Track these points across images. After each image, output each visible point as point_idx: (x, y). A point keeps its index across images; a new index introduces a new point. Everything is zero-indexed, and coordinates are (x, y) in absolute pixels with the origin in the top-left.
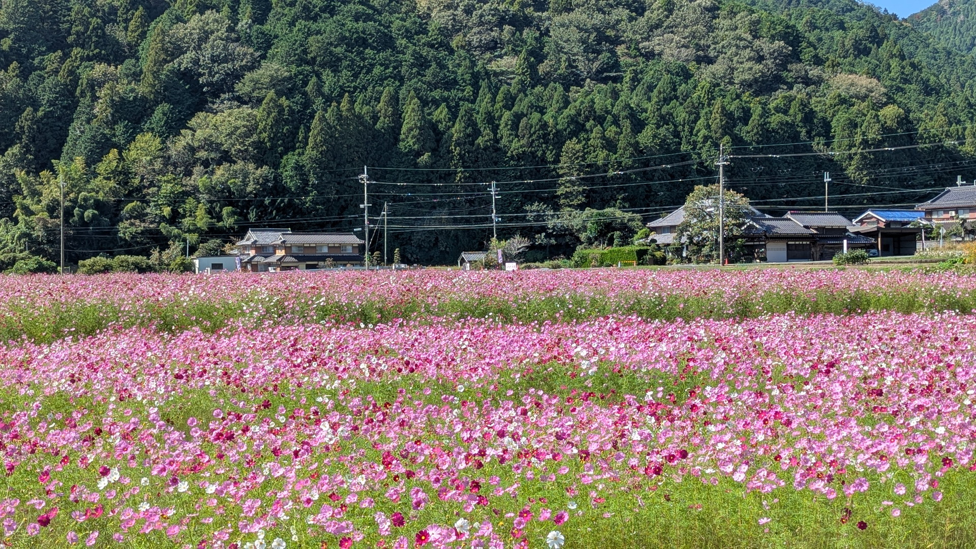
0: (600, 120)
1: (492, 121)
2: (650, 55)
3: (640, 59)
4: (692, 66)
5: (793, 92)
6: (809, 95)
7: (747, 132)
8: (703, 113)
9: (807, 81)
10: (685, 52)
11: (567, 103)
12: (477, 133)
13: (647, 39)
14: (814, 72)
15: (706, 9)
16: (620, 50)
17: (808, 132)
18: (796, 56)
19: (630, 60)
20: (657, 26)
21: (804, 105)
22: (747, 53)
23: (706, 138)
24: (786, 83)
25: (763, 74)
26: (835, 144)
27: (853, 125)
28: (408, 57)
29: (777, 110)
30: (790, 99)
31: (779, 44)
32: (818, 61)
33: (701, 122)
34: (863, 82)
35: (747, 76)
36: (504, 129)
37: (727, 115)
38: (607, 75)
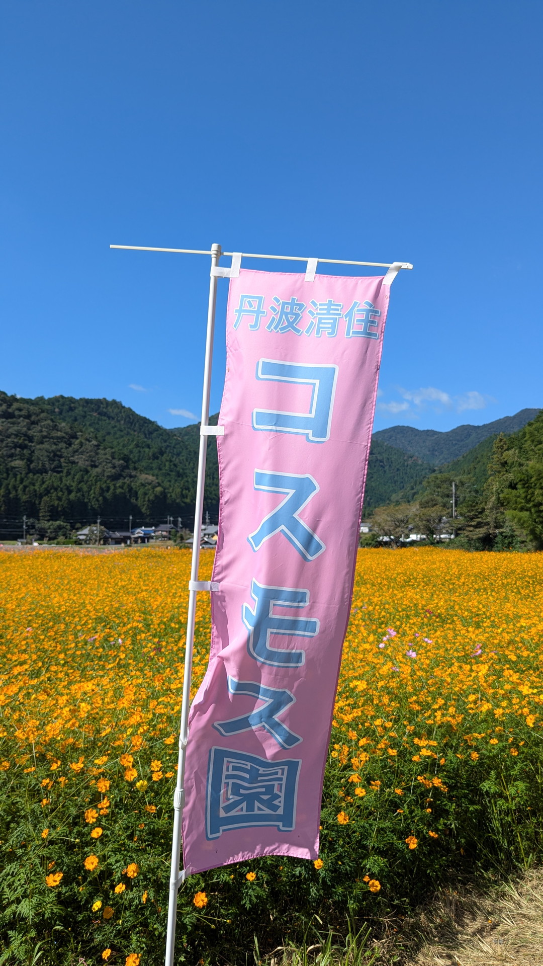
0: (56, 489)
1: (15, 488)
2: (73, 463)
3: (70, 464)
4: (89, 468)
5: (126, 480)
6: (131, 482)
7: (108, 495)
8: (93, 488)
9: (131, 476)
10: (87, 463)
11: (43, 483)
12: (10, 493)
13: (73, 456)
14: (133, 473)
15: (96, 446)
16: (62, 460)
17: (130, 496)
18: (127, 467)
19: (66, 465)
20: (77, 451)
21: (129, 486)
22: (110, 465)
23: (94, 497)
24: (123, 477)
25: (115, 474)
26: (139, 500)
27: (145, 494)
29: (120, 487)
30: (124, 483)
31: (122, 462)
32: (135, 469)
33: (92, 491)
34: (150, 478)
35: (109, 474)
36: (20, 492)
37: (101, 488)
38: (57, 470)
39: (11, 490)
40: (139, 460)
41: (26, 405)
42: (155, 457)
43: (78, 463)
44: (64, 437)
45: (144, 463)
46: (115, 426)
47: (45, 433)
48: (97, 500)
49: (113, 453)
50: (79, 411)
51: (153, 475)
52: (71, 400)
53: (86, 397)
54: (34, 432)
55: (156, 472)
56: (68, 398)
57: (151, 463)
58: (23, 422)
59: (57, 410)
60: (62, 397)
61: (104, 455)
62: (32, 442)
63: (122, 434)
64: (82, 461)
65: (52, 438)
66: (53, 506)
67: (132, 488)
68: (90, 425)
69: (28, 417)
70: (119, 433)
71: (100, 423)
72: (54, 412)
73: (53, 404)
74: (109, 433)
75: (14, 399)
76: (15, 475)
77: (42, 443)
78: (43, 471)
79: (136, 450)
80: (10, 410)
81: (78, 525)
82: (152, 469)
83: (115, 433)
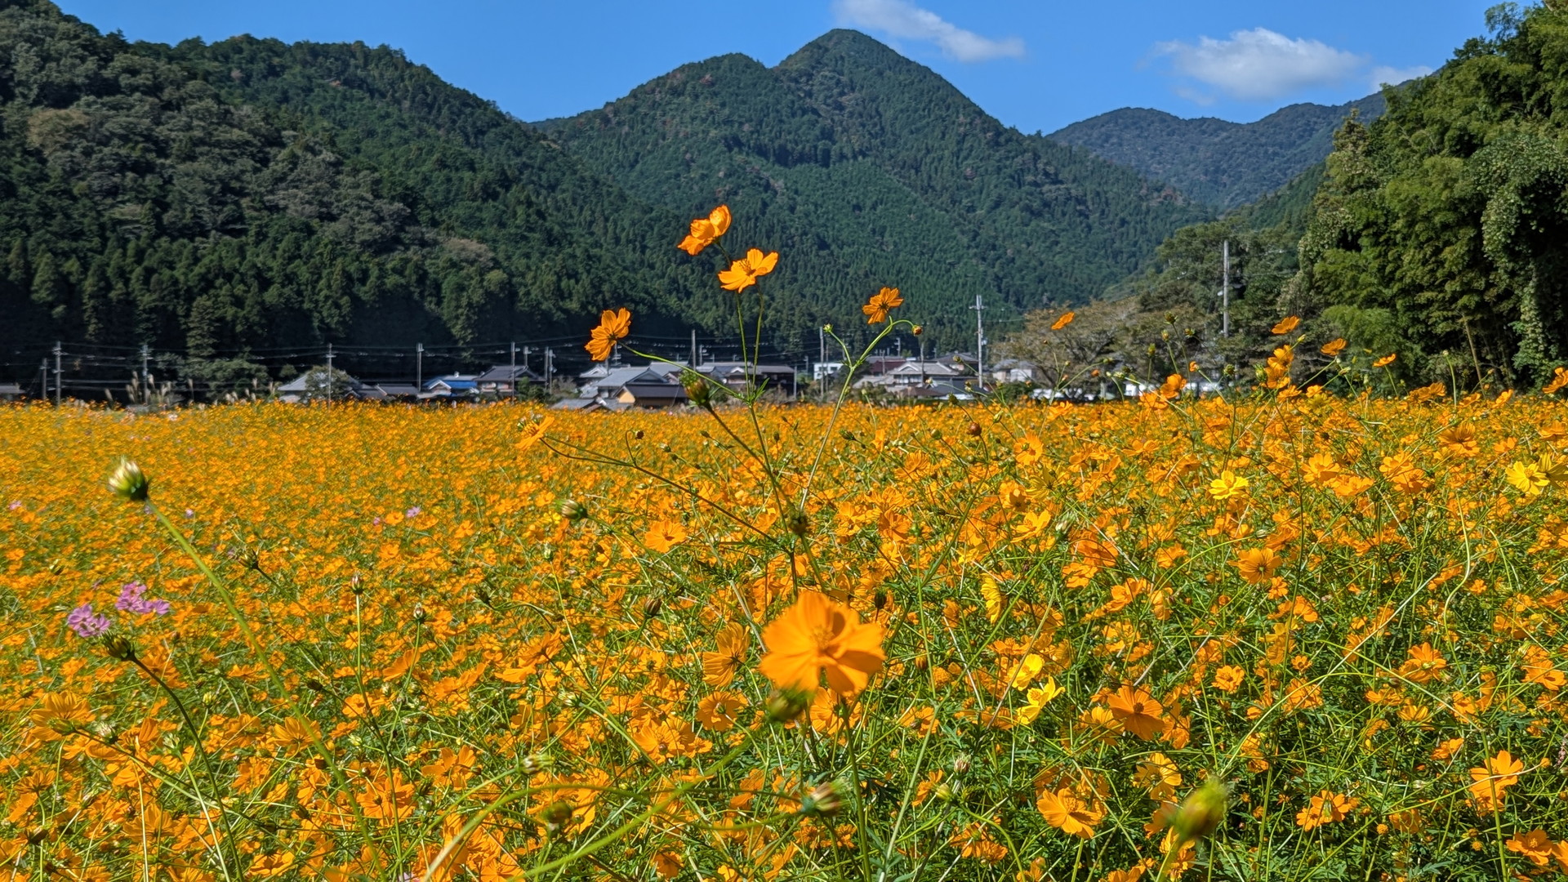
0: (229, 278)
1: (123, 275)
2: (274, 209)
3: (265, 213)
4: (315, 223)
5: (410, 253)
6: (424, 257)
7: (365, 292)
8: (325, 272)
9: (423, 243)
10: (308, 209)
11: (196, 260)
12: (109, 287)
13: (272, 192)
14: (430, 235)
15: (330, 164)
16: (245, 202)
17: (421, 293)
18: (413, 219)
19: (255, 214)
20: (282, 179)
21: (419, 267)
22: (368, 214)
23: (327, 298)
24: (403, 244)
25: (383, 236)
26: (445, 305)
27: (461, 288)
28: (32, 206)
29: (394, 270)
30: (407, 261)
31: (398, 205)
32: (434, 223)
33: (323, 282)
34: (474, 246)
35: (367, 237)
36: (135, 285)
37: (347, 275)
38: (233, 227)
39: (113, 280)
40: (447, 202)
41: (148, 61)
42: (489, 194)
43: (286, 208)
44: (247, 143)
45: (459, 210)
46: (388, 115)
47: (198, 133)
48: (337, 306)
49: (377, 182)
50: (293, 76)
51: (482, 240)
52: (273, 47)
53: (313, 41)
54: (171, 129)
55: (491, 231)
56: (264, 41)
57: (479, 209)
58: (142, 105)
59: (236, 73)
60: (249, 39)
61: (352, 188)
62: (167, 157)
63: (406, 134)
64: (295, 204)
65: (218, 144)
66: (221, 319)
67: (426, 273)
68: (322, 113)
69: (154, 89)
70: (397, 132)
71: (348, 105)
72: (229, 78)
73: (227, 58)
74: (371, 134)
75: (117, 43)
76: (123, 243)
77: (192, 157)
78: (196, 230)
79: (439, 177)
80: (107, 73)
81: (288, 369)
82: (480, 224)
83: (388, 133)
